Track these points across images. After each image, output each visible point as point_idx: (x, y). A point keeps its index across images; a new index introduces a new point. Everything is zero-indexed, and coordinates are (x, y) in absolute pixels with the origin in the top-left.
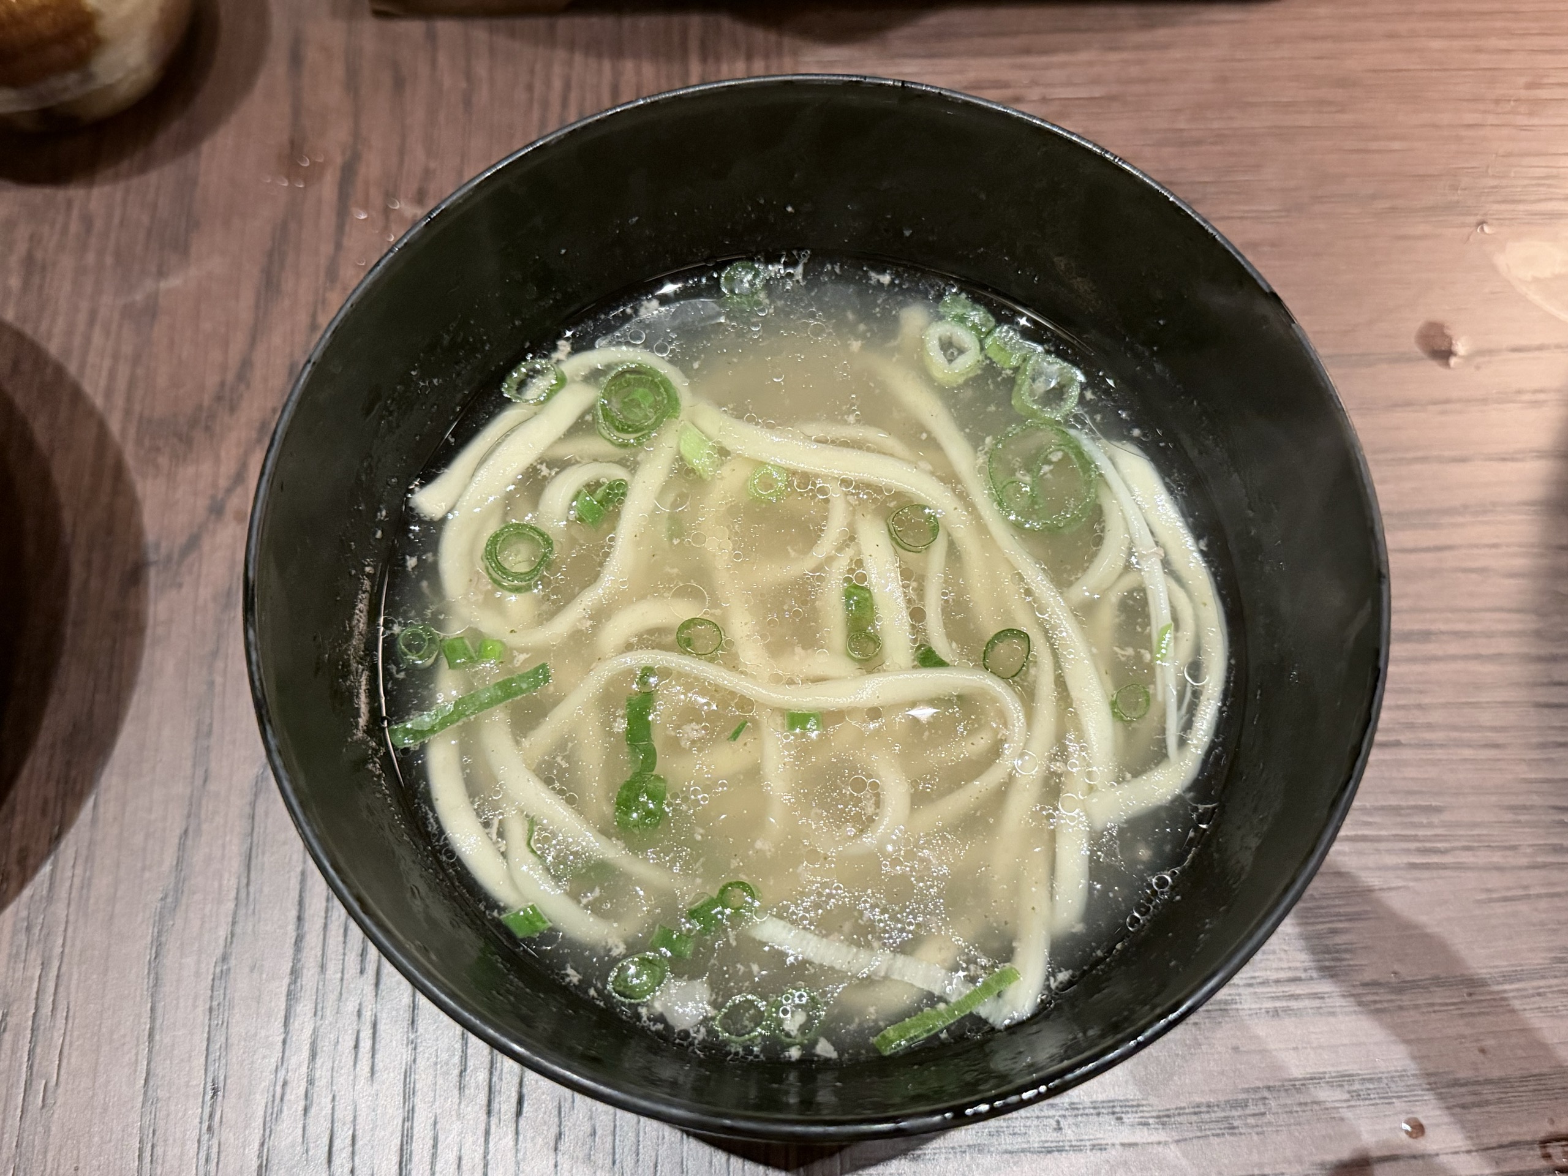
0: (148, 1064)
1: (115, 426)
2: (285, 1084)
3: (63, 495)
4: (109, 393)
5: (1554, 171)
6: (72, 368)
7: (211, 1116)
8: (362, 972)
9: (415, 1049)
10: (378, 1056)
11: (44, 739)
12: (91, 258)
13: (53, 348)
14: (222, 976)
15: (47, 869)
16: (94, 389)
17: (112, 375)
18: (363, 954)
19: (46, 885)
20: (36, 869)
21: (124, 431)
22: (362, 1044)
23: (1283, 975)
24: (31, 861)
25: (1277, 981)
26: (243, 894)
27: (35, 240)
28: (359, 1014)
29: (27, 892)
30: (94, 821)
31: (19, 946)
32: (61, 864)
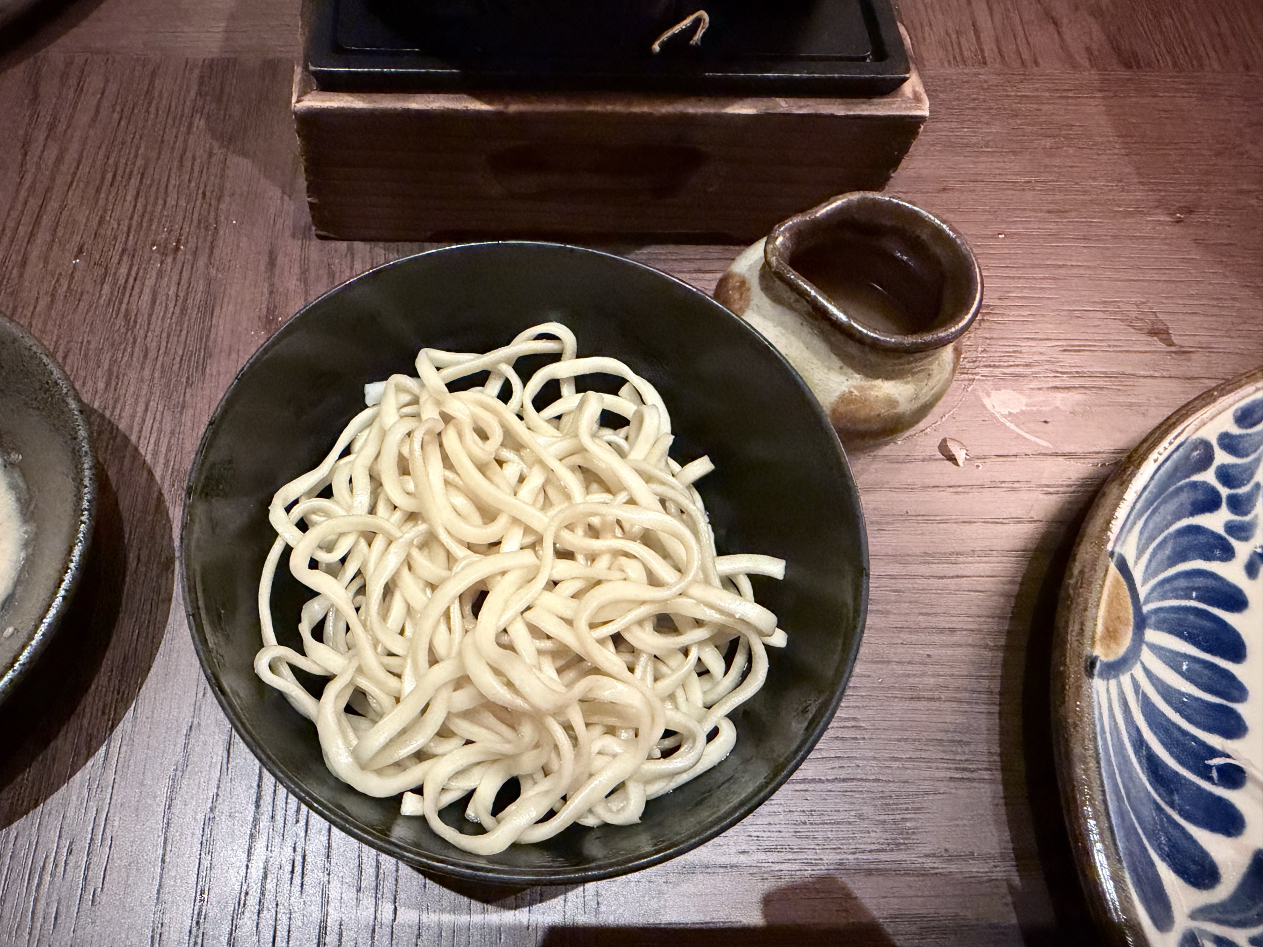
0: (161, 880)
1: (158, 474)
2: (247, 893)
3: (125, 515)
4: (155, 454)
5: (1019, 349)
6: (133, 438)
7: (199, 914)
8: (297, 822)
9: (329, 874)
10: (306, 879)
11: (106, 664)
12: (147, 373)
13: (122, 426)
14: (209, 821)
15: (103, 749)
16: (146, 451)
17: (157, 443)
18: (298, 810)
19: (102, 760)
20: (97, 749)
21: (163, 478)
22: (296, 869)
23: (873, 847)
24: (94, 744)
25: (871, 851)
26: (225, 767)
27: (113, 361)
28: (295, 849)
29: (90, 763)
30: (135, 718)
31: (83, 798)
32: (112, 744)
